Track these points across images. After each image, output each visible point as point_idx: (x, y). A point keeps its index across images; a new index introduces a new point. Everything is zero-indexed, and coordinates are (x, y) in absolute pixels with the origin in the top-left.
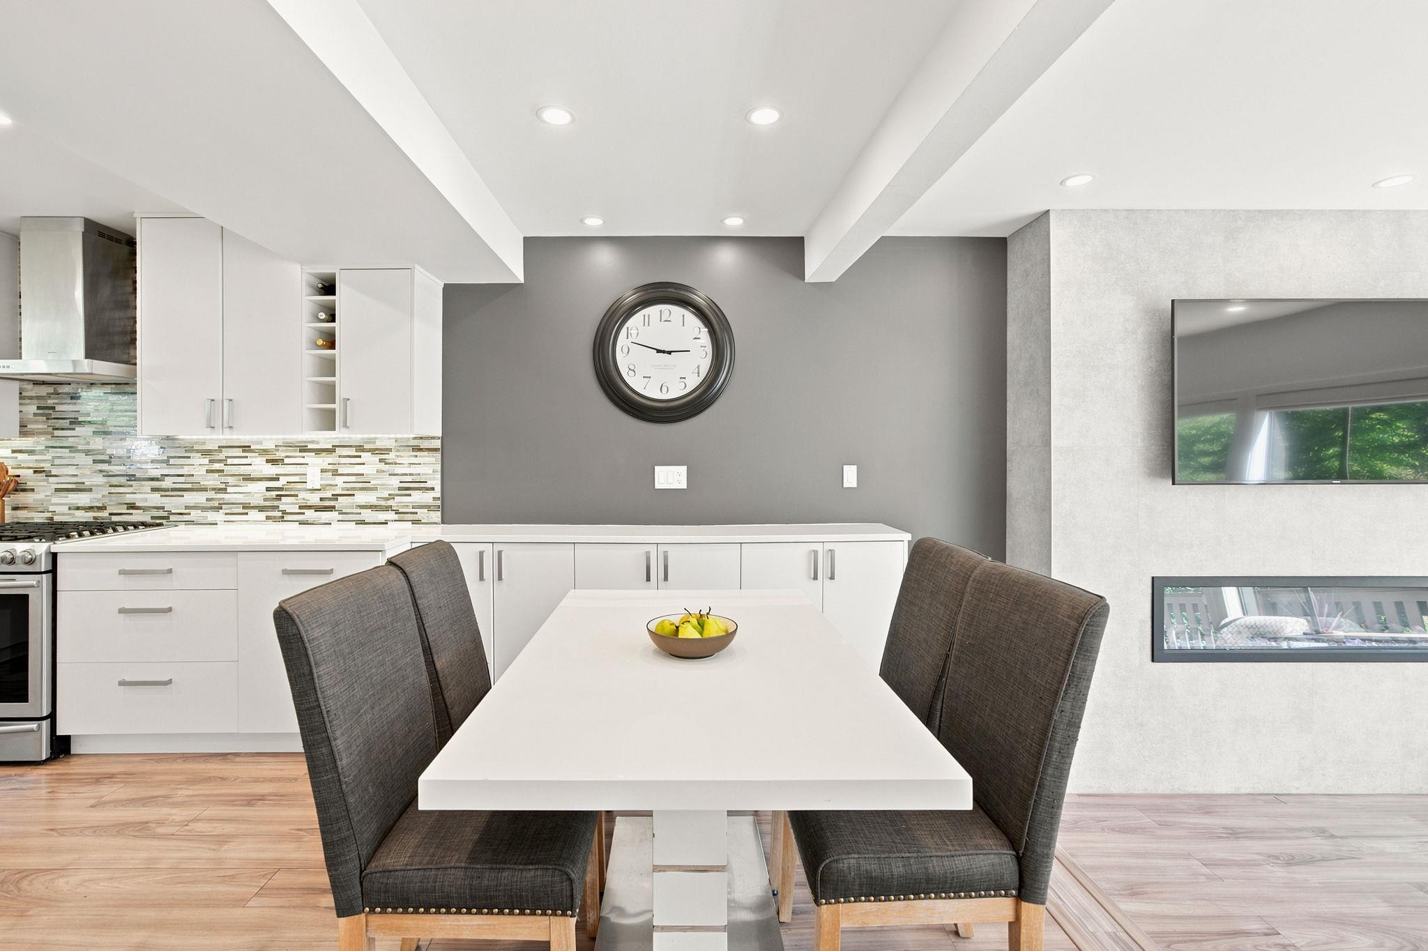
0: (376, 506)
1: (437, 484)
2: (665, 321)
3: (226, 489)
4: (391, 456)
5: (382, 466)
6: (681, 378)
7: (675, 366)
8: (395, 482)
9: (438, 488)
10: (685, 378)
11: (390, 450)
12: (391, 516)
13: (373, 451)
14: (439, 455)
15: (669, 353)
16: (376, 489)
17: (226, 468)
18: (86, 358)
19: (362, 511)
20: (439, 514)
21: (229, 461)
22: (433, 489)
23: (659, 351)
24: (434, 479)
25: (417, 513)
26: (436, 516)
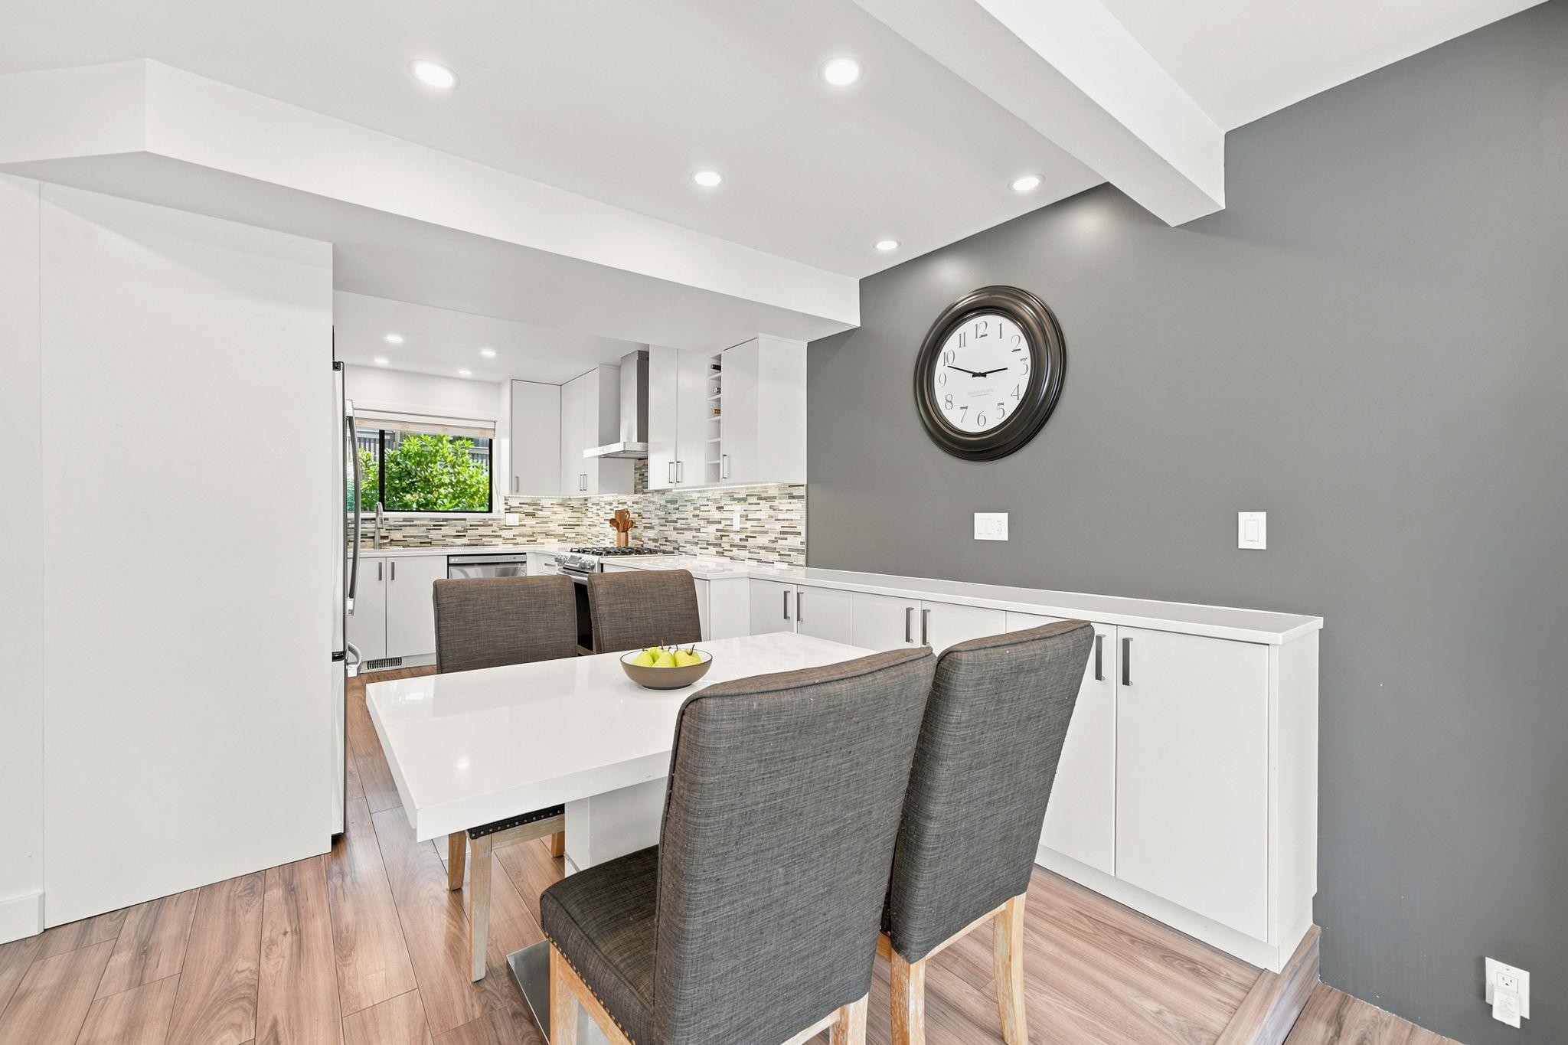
0: (767, 547)
1: (802, 529)
2: (982, 336)
3: (700, 529)
4: (776, 503)
5: (772, 512)
6: (999, 404)
7: (992, 390)
8: (778, 526)
9: (804, 534)
10: (1003, 404)
11: (775, 498)
12: (775, 557)
13: (765, 499)
14: (804, 502)
15: (984, 375)
16: (767, 532)
17: (701, 514)
18: (638, 441)
19: (760, 551)
20: (803, 557)
21: (702, 508)
22: (800, 533)
23: (975, 375)
24: (801, 524)
25: (790, 555)
26: (802, 559)
